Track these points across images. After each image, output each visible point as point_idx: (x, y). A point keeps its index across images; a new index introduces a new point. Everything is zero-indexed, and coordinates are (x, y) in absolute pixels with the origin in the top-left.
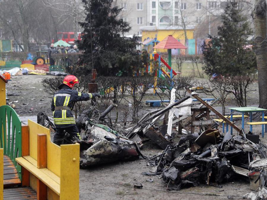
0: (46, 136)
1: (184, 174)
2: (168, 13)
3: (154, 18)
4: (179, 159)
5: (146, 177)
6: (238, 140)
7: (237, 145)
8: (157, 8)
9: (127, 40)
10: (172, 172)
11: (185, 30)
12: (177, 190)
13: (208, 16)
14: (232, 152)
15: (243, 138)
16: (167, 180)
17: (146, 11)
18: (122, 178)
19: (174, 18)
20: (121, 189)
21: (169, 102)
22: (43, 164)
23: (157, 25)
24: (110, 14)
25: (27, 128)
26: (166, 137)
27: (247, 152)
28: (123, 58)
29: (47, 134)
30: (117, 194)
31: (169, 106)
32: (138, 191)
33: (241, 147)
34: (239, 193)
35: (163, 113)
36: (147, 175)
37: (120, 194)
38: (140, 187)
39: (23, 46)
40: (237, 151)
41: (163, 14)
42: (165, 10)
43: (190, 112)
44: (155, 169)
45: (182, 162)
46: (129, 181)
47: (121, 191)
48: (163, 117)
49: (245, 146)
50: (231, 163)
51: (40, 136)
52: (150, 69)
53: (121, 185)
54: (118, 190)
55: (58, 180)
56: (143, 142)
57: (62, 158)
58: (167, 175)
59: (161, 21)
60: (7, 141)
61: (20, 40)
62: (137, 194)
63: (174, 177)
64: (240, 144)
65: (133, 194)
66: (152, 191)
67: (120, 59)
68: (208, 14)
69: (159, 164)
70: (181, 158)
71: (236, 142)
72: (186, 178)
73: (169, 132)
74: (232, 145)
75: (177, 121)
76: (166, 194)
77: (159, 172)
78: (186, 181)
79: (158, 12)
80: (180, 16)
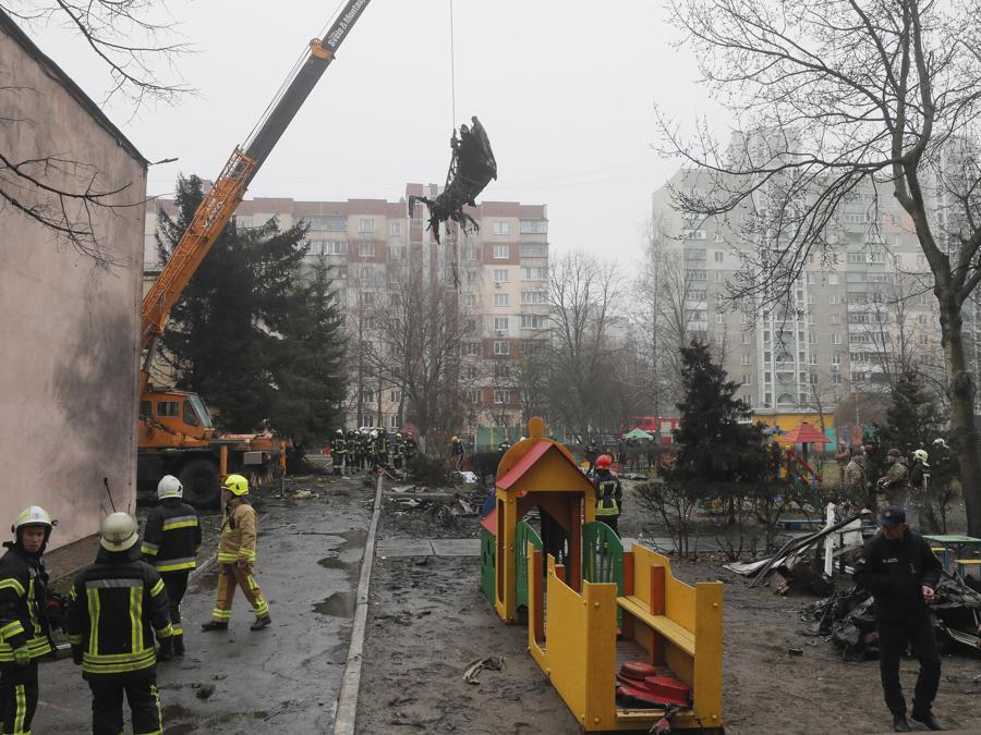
0: (663, 568)
1: (870, 637)
2: (789, 390)
3: (768, 396)
4: (858, 613)
5: (804, 638)
6: (953, 587)
7: (952, 595)
8: (773, 382)
9: (749, 430)
10: (850, 633)
11: (820, 414)
12: (861, 662)
13: (854, 394)
14: (946, 606)
15: (959, 585)
16: (840, 645)
17: (756, 386)
18: (767, 637)
19: (799, 396)
20: (769, 654)
21: (824, 523)
22: (659, 608)
23: (773, 406)
24: (722, 392)
25: (631, 555)
26: (825, 578)
27: (971, 608)
28: (744, 456)
29: (665, 565)
30: (764, 662)
31: (826, 528)
32: (796, 658)
33: (959, 598)
34: (964, 673)
35: (814, 541)
36: (805, 635)
37: (769, 661)
38: (799, 653)
39: (580, 437)
40: (955, 605)
41: (782, 390)
42: (785, 385)
43: (861, 539)
44: (816, 627)
45: (863, 617)
46: (778, 642)
47: (771, 657)
48: (815, 547)
49: (967, 597)
50: (946, 624)
51: (656, 568)
52: (783, 473)
53: (768, 648)
54: (764, 654)
55: (693, 638)
56: (788, 584)
57: (698, 601)
58: (842, 636)
59: (779, 401)
60: (598, 572)
61: (576, 429)
62: (795, 663)
63: (854, 640)
64: (957, 593)
65: (790, 663)
66: (818, 660)
67: (741, 457)
68: (853, 390)
69: (822, 619)
70: (860, 612)
71: (951, 591)
72: (872, 644)
73: (828, 569)
74: (945, 595)
75: (839, 553)
76: (841, 666)
77: (824, 631)
78: (873, 649)
79: (774, 388)
80: (809, 393)
